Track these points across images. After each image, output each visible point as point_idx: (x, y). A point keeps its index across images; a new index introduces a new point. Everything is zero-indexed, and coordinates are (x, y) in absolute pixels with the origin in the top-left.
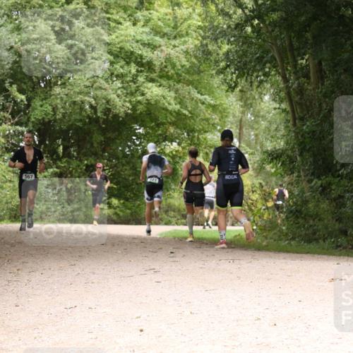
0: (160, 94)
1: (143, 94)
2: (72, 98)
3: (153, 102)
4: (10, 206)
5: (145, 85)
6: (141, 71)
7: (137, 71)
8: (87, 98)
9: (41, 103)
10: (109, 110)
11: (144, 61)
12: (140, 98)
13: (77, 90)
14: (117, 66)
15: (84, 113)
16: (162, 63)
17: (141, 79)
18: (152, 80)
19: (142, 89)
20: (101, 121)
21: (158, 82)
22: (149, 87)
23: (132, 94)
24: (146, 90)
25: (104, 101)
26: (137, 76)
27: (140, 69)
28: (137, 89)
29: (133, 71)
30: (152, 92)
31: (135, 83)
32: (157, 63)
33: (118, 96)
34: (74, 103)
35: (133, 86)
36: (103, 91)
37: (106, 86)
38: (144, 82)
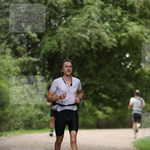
0: (139, 31)
1: (126, 31)
2: (72, 35)
3: (133, 37)
4: (25, 118)
5: (128, 23)
6: (125, 13)
7: (122, 13)
8: (83, 35)
9: (49, 38)
10: (100, 44)
11: (128, 5)
12: (124, 34)
13: (76, 29)
14: (107, 10)
15: (81, 47)
16: (141, 6)
17: (125, 19)
18: (133, 20)
19: (125, 27)
20: (94, 52)
21: (138, 21)
22: (131, 25)
23: (118, 30)
24: (129, 28)
25: (96, 37)
26: (122, 16)
27: (124, 12)
28: (122, 27)
29: (119, 14)
30: (133, 30)
31: (120, 22)
32: (137, 6)
33: (107, 33)
34: (74, 39)
35: (119, 25)
36: (96, 29)
37: (98, 25)
38: (127, 22)
